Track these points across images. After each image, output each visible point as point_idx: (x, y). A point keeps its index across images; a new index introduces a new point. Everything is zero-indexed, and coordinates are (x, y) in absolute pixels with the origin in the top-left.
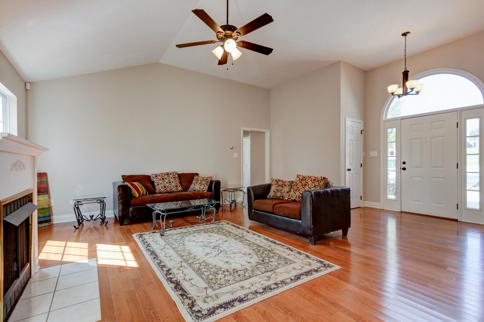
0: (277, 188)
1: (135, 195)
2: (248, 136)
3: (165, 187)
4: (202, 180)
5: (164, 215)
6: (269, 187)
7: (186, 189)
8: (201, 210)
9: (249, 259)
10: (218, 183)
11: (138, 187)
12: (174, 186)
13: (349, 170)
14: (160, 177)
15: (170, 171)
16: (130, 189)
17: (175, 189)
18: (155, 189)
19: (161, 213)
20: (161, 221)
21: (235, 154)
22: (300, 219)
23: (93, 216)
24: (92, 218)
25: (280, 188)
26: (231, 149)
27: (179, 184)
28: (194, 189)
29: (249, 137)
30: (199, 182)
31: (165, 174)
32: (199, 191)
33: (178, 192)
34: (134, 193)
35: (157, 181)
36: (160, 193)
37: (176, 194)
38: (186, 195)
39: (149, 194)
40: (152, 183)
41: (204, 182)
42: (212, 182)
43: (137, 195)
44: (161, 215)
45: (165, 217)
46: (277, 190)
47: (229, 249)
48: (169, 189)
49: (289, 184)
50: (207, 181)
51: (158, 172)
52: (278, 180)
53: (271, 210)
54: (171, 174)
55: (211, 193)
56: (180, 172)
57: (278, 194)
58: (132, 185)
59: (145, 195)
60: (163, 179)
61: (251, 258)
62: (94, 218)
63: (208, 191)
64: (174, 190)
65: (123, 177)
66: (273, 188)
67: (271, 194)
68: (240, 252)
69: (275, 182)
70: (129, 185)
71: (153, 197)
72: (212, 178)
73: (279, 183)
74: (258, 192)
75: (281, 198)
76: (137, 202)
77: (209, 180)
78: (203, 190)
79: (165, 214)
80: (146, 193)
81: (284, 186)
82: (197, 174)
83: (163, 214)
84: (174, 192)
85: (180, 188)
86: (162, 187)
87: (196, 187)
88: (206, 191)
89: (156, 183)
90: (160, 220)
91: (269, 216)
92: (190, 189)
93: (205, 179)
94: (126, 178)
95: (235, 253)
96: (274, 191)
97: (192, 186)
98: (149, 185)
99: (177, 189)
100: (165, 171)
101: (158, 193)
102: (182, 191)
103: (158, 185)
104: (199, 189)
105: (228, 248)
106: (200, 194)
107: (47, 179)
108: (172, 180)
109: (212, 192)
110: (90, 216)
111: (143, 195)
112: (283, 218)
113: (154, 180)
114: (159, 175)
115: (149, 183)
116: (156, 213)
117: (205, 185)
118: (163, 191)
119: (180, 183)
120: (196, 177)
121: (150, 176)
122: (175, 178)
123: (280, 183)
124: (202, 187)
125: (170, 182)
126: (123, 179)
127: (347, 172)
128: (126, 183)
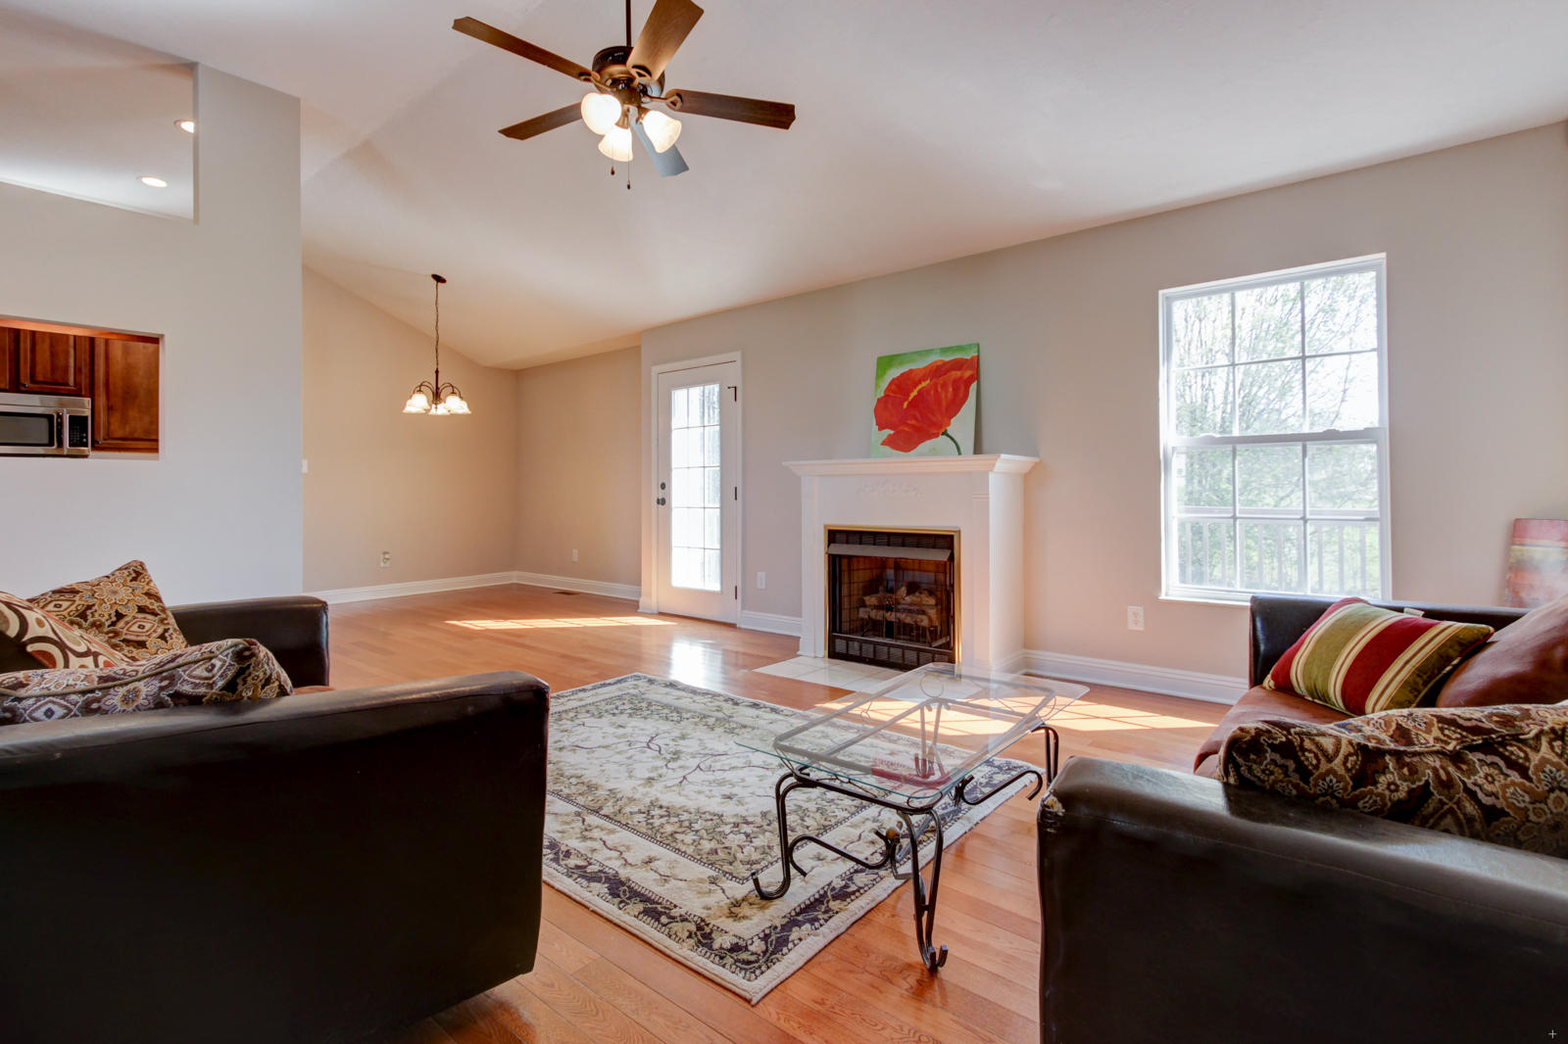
9: (564, 739)
47: (628, 755)
61: (560, 741)
68: (591, 750)
95: (604, 747)
105: (630, 758)
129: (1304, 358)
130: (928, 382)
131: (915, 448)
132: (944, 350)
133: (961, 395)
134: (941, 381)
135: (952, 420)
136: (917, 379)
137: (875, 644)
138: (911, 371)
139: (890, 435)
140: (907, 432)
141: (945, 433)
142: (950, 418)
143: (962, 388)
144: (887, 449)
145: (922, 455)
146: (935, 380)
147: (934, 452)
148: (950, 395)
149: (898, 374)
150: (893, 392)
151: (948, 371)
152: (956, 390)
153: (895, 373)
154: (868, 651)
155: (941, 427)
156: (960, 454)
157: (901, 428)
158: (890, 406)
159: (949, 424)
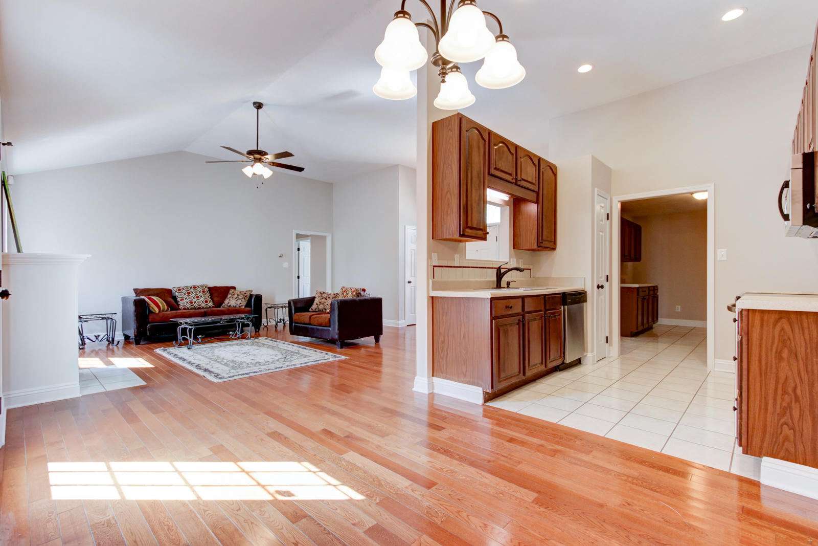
0: (320, 301)
1: (154, 310)
2: (308, 239)
3: (191, 303)
4: (239, 294)
5: (192, 329)
6: (312, 299)
7: (218, 304)
8: (236, 324)
10: (259, 298)
11: (158, 301)
12: (203, 302)
13: (409, 282)
14: (184, 291)
15: (197, 284)
16: (148, 304)
17: (204, 305)
18: (179, 305)
19: (187, 326)
20: (188, 338)
21: (284, 264)
22: (330, 327)
23: (99, 336)
24: (97, 339)
25: (324, 300)
26: (280, 257)
27: (209, 299)
28: (229, 305)
29: (309, 241)
30: (236, 296)
31: (191, 288)
32: (236, 307)
33: (208, 308)
34: (153, 308)
35: (180, 295)
36: (184, 309)
37: (206, 310)
38: (218, 310)
39: (171, 310)
40: (175, 298)
41: (241, 297)
42: (251, 296)
43: (157, 310)
44: (188, 330)
45: (193, 330)
46: (320, 303)
48: (197, 305)
49: (333, 296)
50: (245, 295)
51: (181, 284)
52: (322, 293)
53: (308, 322)
54: (198, 287)
55: (250, 309)
56: (211, 285)
57: (321, 307)
58: (151, 299)
59: (166, 311)
60: (189, 293)
61: (276, 356)
62: (100, 338)
63: (246, 306)
65: (136, 291)
66: (316, 301)
67: (314, 307)
69: (319, 295)
70: (147, 299)
71: (177, 312)
72: (251, 291)
73: (323, 295)
74: (299, 305)
75: (324, 310)
76: (157, 318)
77: (248, 294)
78: (240, 305)
79: (193, 327)
80: (168, 309)
81: (328, 298)
82: (234, 288)
83: (190, 327)
84: (203, 308)
85: (211, 304)
86: (187, 303)
87: (231, 301)
88: (243, 307)
89: (178, 299)
90: (187, 336)
91: (307, 327)
92: (224, 304)
93: (243, 293)
94: (138, 292)
95: (263, 355)
96: (317, 304)
97: (226, 302)
98: (170, 299)
99: (207, 305)
100: (191, 284)
101: (182, 309)
102: (213, 307)
103: (182, 300)
104: (235, 305)
105: (258, 353)
106: (236, 310)
108: (201, 294)
109: (252, 308)
110: (96, 336)
111: (163, 311)
112: (318, 327)
113: (177, 294)
114: (183, 289)
115: (170, 297)
116: (182, 328)
117: (243, 300)
118: (188, 307)
119: (212, 298)
120: (231, 291)
121: (171, 290)
122: (204, 292)
123: (325, 296)
124: (239, 302)
125: (197, 297)
126: (136, 293)
127: (407, 285)
128: (142, 297)
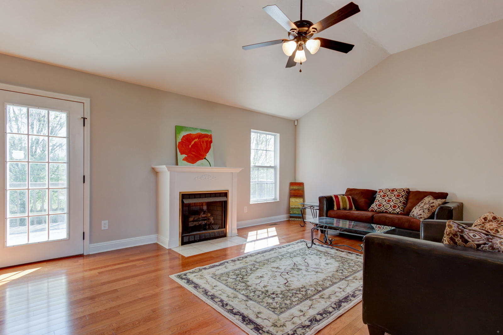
1: (334, 207)
3: (380, 205)
11: (341, 200)
14: (382, 193)
16: (334, 202)
17: (392, 210)
18: (370, 206)
31: (389, 191)
33: (395, 214)
39: (354, 210)
40: (374, 199)
48: (384, 209)
54: (397, 190)
58: (336, 198)
60: (384, 196)
64: (390, 211)
80: (351, 209)
84: (390, 213)
92: (411, 213)
101: (370, 210)
102: (401, 214)
103: (376, 202)
107: (303, 187)
108: (394, 198)
118: (376, 209)
120: (424, 199)
121: (376, 192)
122: (398, 196)
125: (389, 201)
129: (266, 150)
130: (197, 139)
131: (196, 162)
132: (202, 130)
133: (209, 146)
134: (201, 140)
135: (207, 154)
136: (193, 138)
137: (194, 235)
138: (190, 134)
139: (185, 157)
140: (192, 157)
141: (205, 158)
142: (206, 153)
143: (209, 144)
144: (185, 162)
145: (198, 165)
146: (199, 139)
147: (202, 165)
148: (205, 145)
149: (186, 134)
150: (185, 140)
151: (203, 137)
152: (207, 144)
153: (184, 133)
154: (192, 239)
155: (203, 156)
156: (211, 166)
157: (190, 155)
158: (184, 146)
159: (206, 156)
